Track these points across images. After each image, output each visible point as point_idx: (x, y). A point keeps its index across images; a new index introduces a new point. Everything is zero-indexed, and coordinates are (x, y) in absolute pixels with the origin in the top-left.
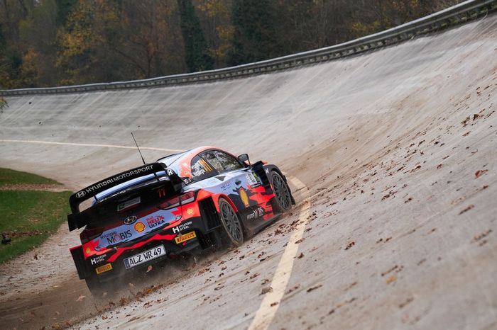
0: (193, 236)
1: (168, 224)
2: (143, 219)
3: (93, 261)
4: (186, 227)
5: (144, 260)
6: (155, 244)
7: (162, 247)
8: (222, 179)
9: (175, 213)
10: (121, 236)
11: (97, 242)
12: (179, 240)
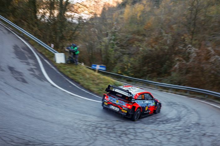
0: (126, 112)
1: (123, 106)
2: (119, 101)
3: (105, 100)
4: (126, 109)
5: (114, 109)
6: (118, 107)
7: (119, 109)
8: (144, 102)
9: (126, 104)
10: (113, 100)
11: (108, 97)
12: (122, 110)
